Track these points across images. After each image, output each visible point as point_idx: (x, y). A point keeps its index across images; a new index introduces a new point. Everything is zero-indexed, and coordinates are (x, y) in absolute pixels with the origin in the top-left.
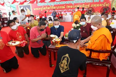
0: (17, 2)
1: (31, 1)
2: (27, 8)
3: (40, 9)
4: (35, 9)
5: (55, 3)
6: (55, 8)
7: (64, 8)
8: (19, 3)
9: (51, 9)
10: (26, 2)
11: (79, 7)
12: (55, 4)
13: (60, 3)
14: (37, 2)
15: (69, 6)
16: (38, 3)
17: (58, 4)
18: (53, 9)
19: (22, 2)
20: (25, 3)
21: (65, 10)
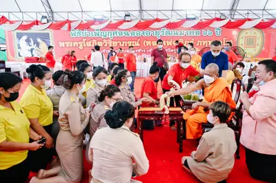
0: (11, 23)
1: (54, 22)
2: (39, 40)
3: (75, 44)
4: (62, 44)
5: (117, 33)
6: (115, 44)
7: (139, 45)
8: (17, 25)
9: (106, 45)
10: (37, 24)
11: (171, 45)
12: (115, 35)
13: (128, 35)
14: (70, 27)
15: (150, 42)
16: (72, 28)
17: (124, 35)
18: (110, 45)
19: (25, 23)
20: (35, 26)
21: (139, 51)
